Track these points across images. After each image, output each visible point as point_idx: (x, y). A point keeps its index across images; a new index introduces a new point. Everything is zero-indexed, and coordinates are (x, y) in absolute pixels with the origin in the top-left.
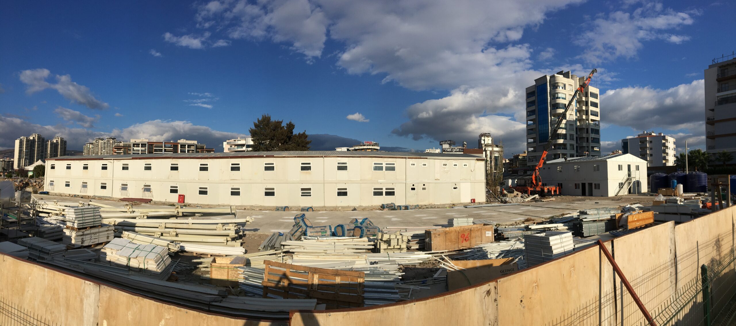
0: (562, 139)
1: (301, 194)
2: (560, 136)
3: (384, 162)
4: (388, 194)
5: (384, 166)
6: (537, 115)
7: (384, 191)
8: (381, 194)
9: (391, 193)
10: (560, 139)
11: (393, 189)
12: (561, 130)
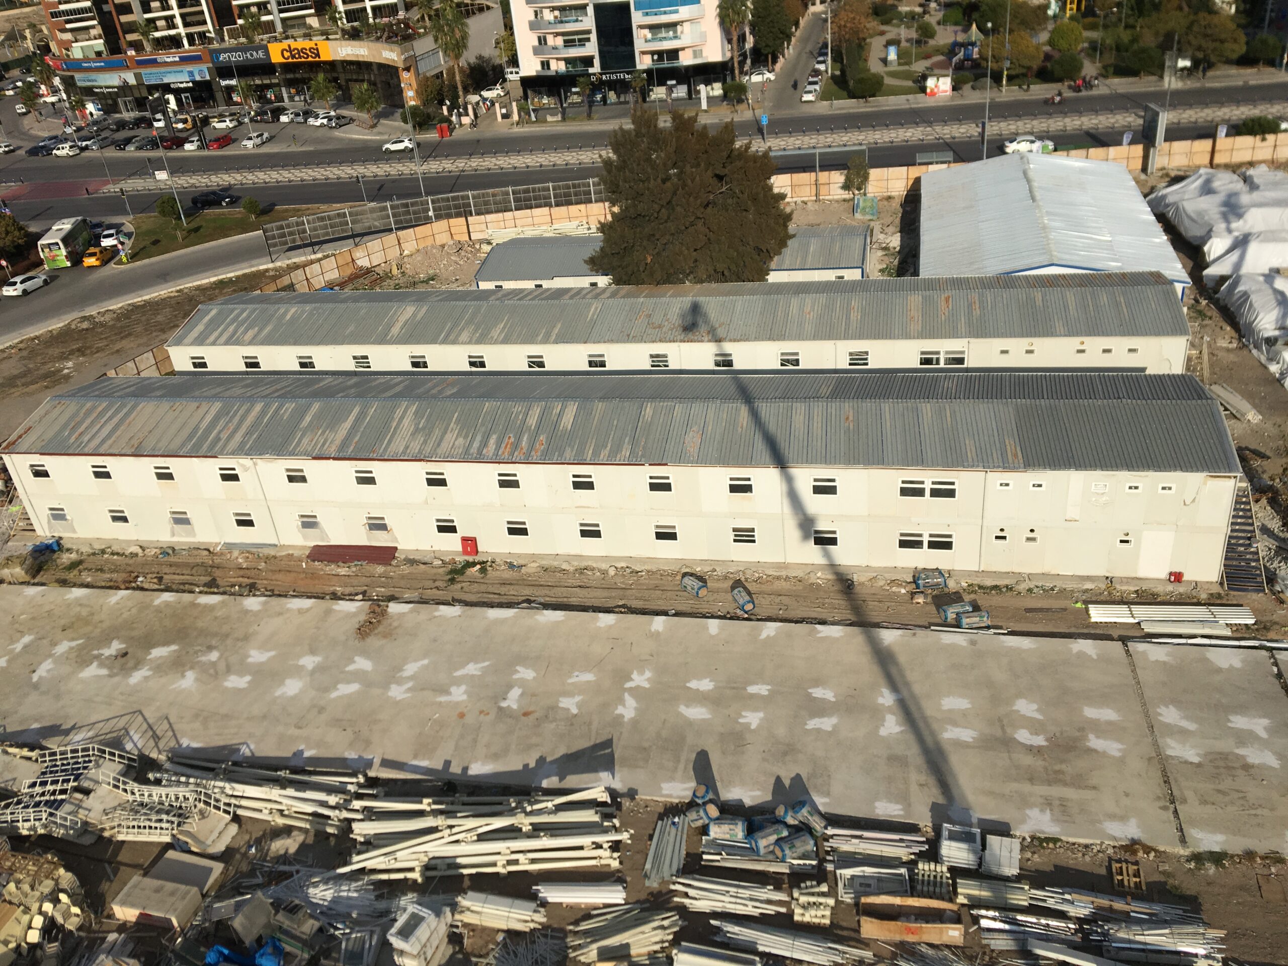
1: (733, 537)
3: (928, 478)
4: (933, 545)
5: (928, 487)
7: (926, 540)
8: (917, 544)
9: (942, 544)
11: (950, 536)
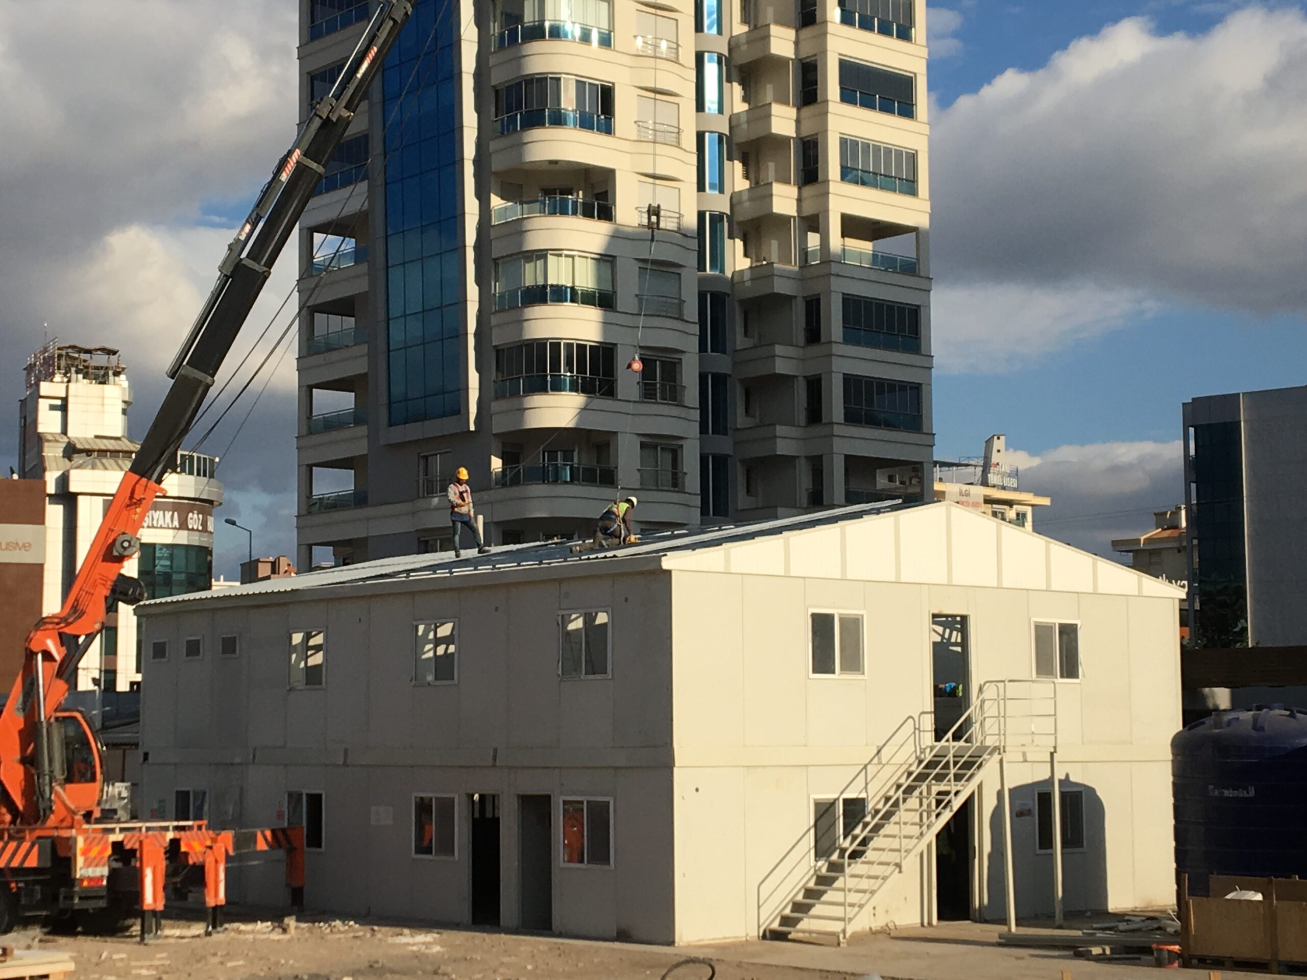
0: (574, 388)
2: (556, 366)
6: (380, 181)
10: (557, 387)
12: (569, 309)
